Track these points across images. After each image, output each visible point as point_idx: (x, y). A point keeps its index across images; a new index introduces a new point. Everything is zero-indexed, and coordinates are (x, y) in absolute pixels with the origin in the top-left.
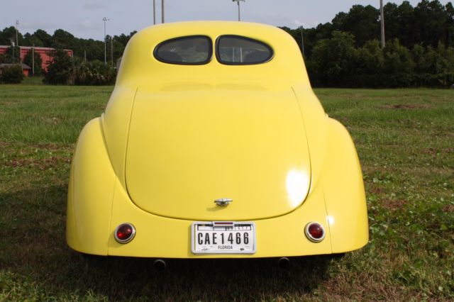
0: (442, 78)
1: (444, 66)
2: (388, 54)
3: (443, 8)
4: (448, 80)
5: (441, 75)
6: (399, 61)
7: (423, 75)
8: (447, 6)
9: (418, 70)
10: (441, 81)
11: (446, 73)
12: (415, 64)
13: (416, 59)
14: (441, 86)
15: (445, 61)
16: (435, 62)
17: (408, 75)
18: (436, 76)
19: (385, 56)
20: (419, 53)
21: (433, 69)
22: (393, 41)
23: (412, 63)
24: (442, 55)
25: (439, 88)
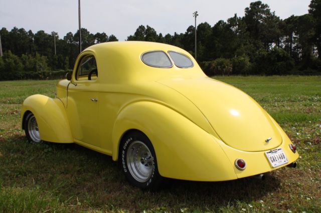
0: (40, 74)
1: (41, 67)
2: (7, 60)
3: (27, 33)
4: (44, 75)
5: (40, 72)
6: (14, 64)
7: (29, 72)
8: (29, 32)
9: (25, 69)
10: (41, 76)
11: (42, 70)
12: (24, 66)
13: (24, 63)
14: (40, 79)
15: (41, 64)
16: (35, 64)
17: (20, 72)
18: (37, 73)
19: (5, 61)
20: (26, 59)
21: (34, 69)
22: (8, 52)
23: (21, 65)
24: (39, 61)
25: (40, 80)
